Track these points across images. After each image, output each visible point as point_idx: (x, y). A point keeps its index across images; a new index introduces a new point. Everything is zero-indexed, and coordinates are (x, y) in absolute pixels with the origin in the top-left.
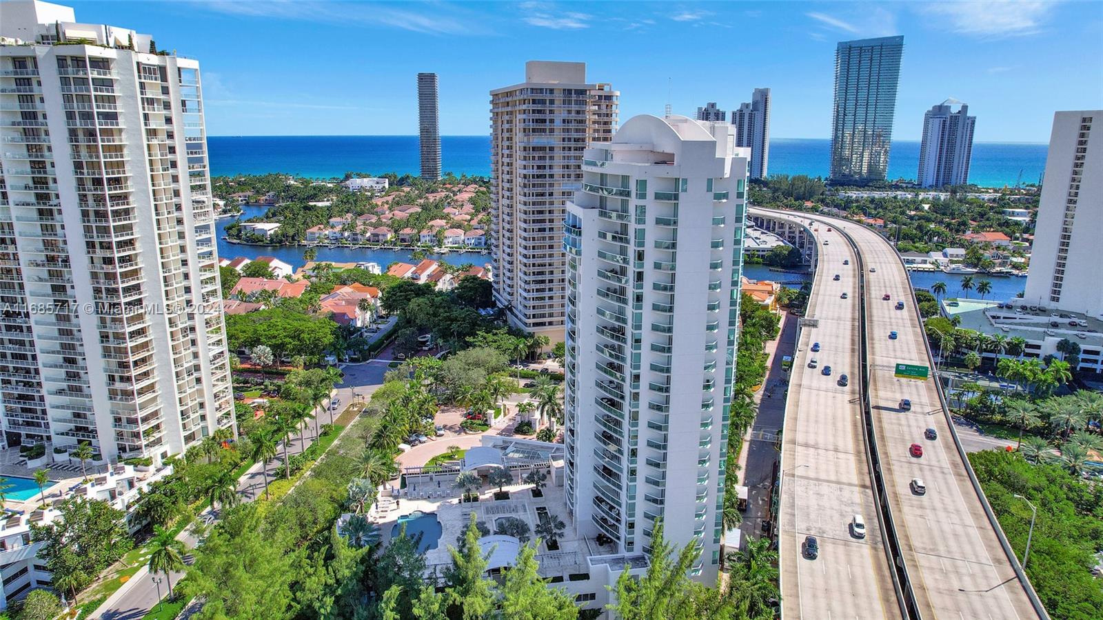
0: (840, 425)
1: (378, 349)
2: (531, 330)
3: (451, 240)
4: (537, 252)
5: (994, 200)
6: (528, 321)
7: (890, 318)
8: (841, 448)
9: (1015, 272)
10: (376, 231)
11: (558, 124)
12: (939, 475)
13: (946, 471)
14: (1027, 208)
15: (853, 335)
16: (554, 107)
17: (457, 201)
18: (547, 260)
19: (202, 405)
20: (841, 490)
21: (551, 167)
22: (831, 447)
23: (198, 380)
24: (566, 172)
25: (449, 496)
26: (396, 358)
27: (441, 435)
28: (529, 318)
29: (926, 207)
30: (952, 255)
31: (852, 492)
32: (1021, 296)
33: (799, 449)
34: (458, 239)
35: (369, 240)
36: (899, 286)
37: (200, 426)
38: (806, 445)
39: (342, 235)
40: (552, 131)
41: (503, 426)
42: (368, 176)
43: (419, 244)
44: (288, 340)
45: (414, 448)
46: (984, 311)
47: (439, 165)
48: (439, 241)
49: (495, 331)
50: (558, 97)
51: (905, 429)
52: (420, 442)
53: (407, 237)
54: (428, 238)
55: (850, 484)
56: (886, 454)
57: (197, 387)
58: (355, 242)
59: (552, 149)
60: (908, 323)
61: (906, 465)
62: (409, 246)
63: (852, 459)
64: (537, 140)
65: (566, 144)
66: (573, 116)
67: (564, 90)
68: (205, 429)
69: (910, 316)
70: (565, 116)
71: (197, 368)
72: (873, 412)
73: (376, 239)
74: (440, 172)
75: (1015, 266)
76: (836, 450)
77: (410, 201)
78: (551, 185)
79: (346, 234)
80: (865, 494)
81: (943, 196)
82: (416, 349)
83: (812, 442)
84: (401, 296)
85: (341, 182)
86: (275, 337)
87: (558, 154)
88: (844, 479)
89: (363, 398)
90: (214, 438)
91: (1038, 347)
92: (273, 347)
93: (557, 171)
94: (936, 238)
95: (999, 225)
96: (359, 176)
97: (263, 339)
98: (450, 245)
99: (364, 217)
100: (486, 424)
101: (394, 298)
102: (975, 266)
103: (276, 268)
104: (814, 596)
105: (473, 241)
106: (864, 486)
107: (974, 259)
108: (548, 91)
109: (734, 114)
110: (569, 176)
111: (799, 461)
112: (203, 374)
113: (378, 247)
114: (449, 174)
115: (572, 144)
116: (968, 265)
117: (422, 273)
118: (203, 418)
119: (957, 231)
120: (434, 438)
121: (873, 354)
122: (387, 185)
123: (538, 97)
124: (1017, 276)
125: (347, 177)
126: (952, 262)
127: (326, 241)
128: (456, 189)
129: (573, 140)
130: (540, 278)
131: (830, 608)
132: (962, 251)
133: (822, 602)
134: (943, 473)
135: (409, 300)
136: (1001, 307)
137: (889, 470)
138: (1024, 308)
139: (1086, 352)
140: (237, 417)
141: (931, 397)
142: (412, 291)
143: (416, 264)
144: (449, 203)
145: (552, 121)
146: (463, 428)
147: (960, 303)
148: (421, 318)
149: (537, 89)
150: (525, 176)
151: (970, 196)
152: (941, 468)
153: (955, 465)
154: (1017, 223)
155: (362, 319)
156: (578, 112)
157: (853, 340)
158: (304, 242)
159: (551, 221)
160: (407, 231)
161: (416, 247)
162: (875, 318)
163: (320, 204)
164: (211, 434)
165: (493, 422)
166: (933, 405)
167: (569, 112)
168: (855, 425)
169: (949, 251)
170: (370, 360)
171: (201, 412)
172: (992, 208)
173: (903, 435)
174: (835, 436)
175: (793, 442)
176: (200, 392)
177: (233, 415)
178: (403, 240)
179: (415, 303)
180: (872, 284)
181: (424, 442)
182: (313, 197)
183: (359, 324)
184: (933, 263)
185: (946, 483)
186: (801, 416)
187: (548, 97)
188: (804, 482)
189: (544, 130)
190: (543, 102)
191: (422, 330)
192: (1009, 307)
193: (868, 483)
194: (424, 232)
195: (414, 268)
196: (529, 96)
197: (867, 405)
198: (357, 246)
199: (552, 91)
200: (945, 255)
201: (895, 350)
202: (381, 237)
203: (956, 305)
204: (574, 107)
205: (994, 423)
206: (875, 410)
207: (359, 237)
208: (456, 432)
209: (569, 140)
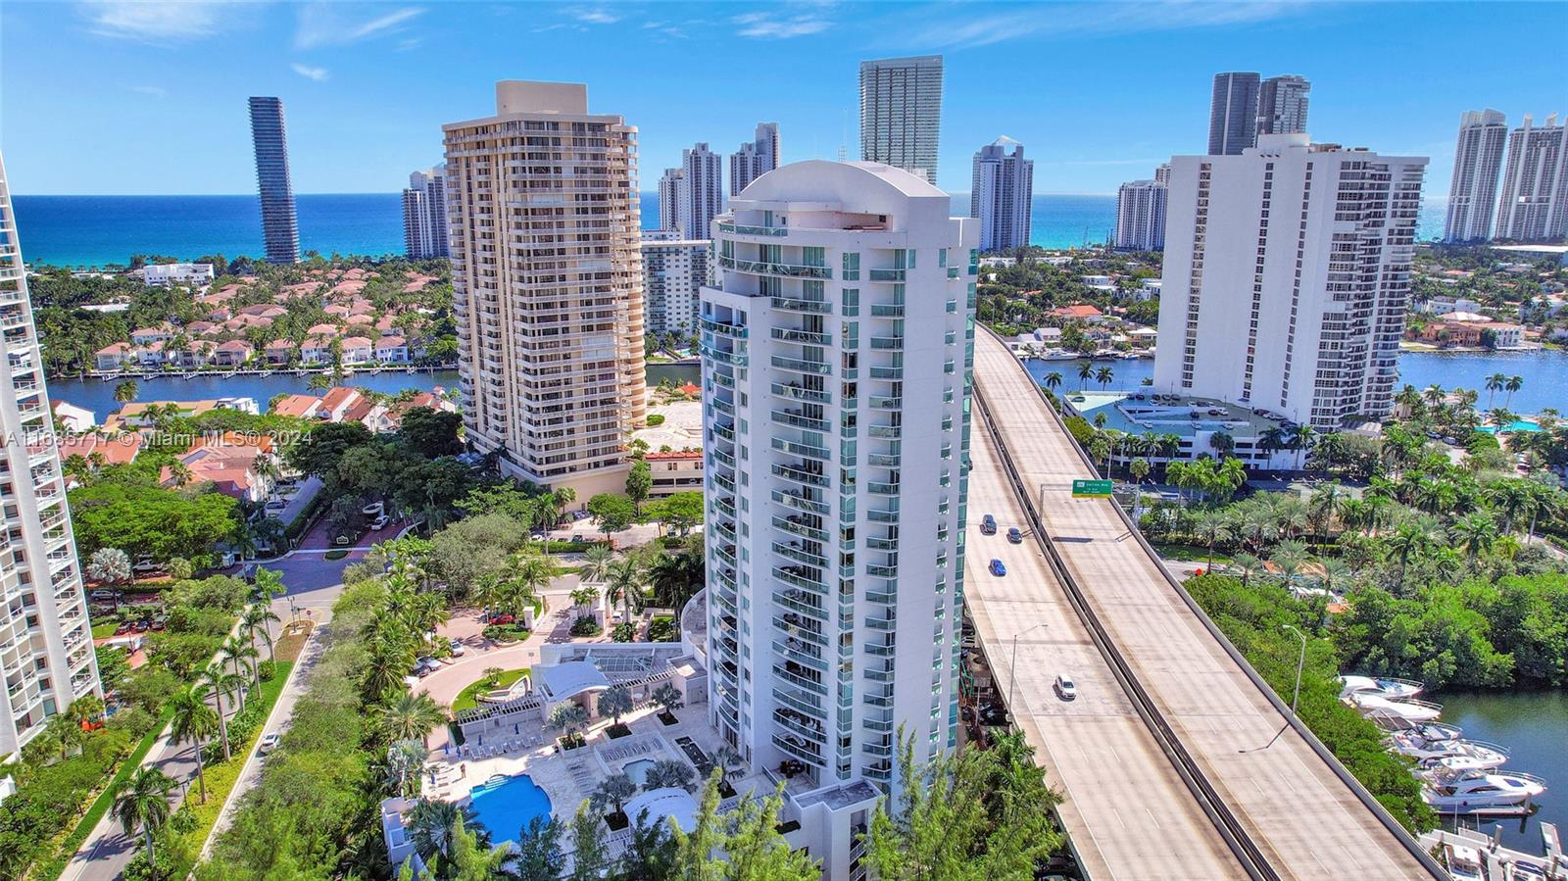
0: (1023, 567)
1: (298, 533)
2: (545, 480)
3: (353, 354)
4: (546, 365)
5: (1066, 265)
6: (539, 468)
7: (1024, 423)
8: (1038, 597)
9: (1121, 354)
10: (224, 348)
11: (568, 174)
12: (1161, 615)
13: (1166, 609)
14: (1104, 274)
15: (989, 449)
16: (562, 149)
17: (342, 294)
18: (563, 376)
19: (41, 663)
20: (1060, 650)
21: (560, 238)
22: (1025, 599)
23: (33, 621)
24: (583, 244)
25: (538, 744)
26: (334, 545)
27: (460, 655)
28: (540, 464)
29: (993, 277)
30: (1046, 337)
31: (1074, 651)
32: (1150, 383)
33: (989, 605)
34: (362, 352)
35: (213, 362)
36: (1018, 380)
37: (40, 700)
38: (995, 599)
39: (164, 356)
40: (559, 185)
41: (550, 627)
42: (172, 261)
43: (301, 364)
44: (153, 534)
45: (425, 679)
46: (1116, 405)
47: (296, 240)
48: (335, 357)
49: (496, 488)
50: (566, 134)
51: (1100, 562)
52: (432, 670)
53: (280, 355)
54: (314, 354)
55: (1068, 642)
56: (1092, 597)
57: (30, 634)
58: (190, 367)
59: (560, 211)
60: (1047, 427)
61: (1120, 608)
62: (286, 367)
63: (1056, 610)
64: (539, 199)
65: (581, 204)
66: (588, 163)
67: (574, 124)
68: (50, 703)
69: (1046, 418)
70: (577, 162)
71: (29, 600)
72: (1055, 544)
73: (225, 360)
74: (298, 251)
75: (1118, 347)
76: (1033, 600)
77: (263, 299)
78: (563, 265)
79: (172, 355)
80: (1090, 652)
81: (1007, 262)
82: (360, 529)
83: (1000, 594)
84: (324, 446)
85: (126, 271)
86: (125, 532)
87: (570, 218)
88: (1058, 637)
89: (309, 613)
90: (69, 716)
91: (1189, 444)
92: (130, 549)
93: (570, 244)
94: (1020, 317)
95: (1083, 296)
96: (157, 260)
97: (105, 538)
98: (352, 363)
99: (192, 326)
100: (523, 629)
101: (313, 450)
102: (1075, 350)
103: (65, 417)
104: (1089, 794)
105: (390, 355)
106: (1085, 642)
107: (1072, 341)
108: (551, 126)
109: (733, 159)
110: (587, 250)
111: (997, 623)
112: (41, 609)
113: (233, 372)
114: (312, 254)
115: (589, 204)
116: (1066, 348)
117: (334, 408)
118: (45, 684)
119: (1043, 305)
120: (450, 660)
121: (1024, 470)
122: (211, 273)
123: (536, 133)
124: (1124, 358)
125: (136, 263)
126: (1049, 346)
127: (136, 368)
128: (332, 276)
129: (589, 197)
130: (553, 403)
131: (1113, 806)
132: (1056, 332)
133: (1101, 799)
134: (1164, 612)
135: (340, 452)
136: (1131, 398)
137: (1104, 616)
138: (1156, 397)
139: (1240, 445)
140: (102, 673)
141: (1112, 519)
142: (341, 437)
143: (320, 395)
144: (329, 298)
145: (558, 170)
146: (490, 640)
147: (1086, 397)
148: (367, 479)
149: (534, 123)
150: (520, 253)
151: (1039, 261)
152: (1160, 606)
153: (1173, 601)
154: (1105, 293)
155: (257, 488)
156: (595, 157)
157: (992, 456)
158: (94, 372)
159: (565, 317)
160: (279, 344)
161: (297, 370)
162: (1006, 425)
163: (104, 309)
164: (62, 710)
165: (534, 624)
166: (1118, 529)
167: (583, 156)
168: (1041, 565)
169: (1043, 331)
170: (291, 553)
171: (40, 675)
172: (1068, 275)
173: (1100, 570)
174: (1023, 582)
175: (978, 597)
176: (38, 642)
177: (95, 672)
178: (272, 359)
179: (351, 456)
180: (984, 381)
181: (437, 669)
182: (87, 297)
183: (254, 497)
184: (1025, 349)
185: (1174, 624)
187: (550, 134)
188: (1013, 647)
189: (546, 184)
190: (543, 142)
191: (369, 496)
192: (1140, 398)
193: (1088, 638)
194: (308, 345)
195: (319, 402)
196: (526, 133)
197: (1043, 534)
198: (195, 373)
199: (555, 125)
200: (1038, 337)
201: (1046, 464)
202: (234, 357)
203: (1081, 399)
204: (589, 150)
205: (1171, 543)
206: (1057, 543)
207: (196, 358)
208: (480, 646)
209: (585, 197)
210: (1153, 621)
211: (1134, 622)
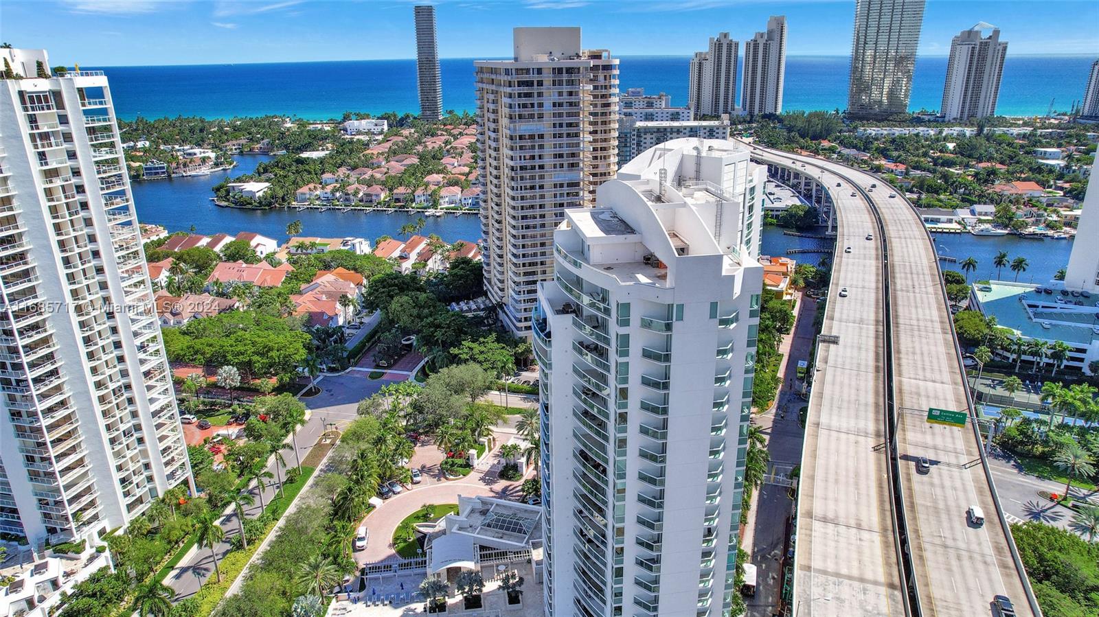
0: (863, 486)
1: (357, 355)
2: (522, 334)
3: (447, 199)
4: (527, 251)
5: (1024, 136)
7: (918, 320)
8: (864, 524)
9: (1050, 233)
10: (369, 191)
11: (548, 109)
12: (981, 567)
13: (988, 559)
14: (1059, 146)
15: (877, 347)
16: (543, 89)
17: (456, 148)
18: (539, 259)
19: (147, 466)
20: (865, 591)
21: (540, 157)
22: (853, 522)
23: (141, 441)
24: (558, 161)
25: (412, 600)
26: (378, 366)
27: (418, 483)
29: (951, 146)
30: (980, 214)
31: (878, 595)
32: (1062, 277)
33: (817, 525)
34: (454, 198)
35: (361, 201)
36: (927, 271)
37: (147, 489)
38: (825, 520)
39: (333, 195)
40: (541, 116)
41: (486, 468)
42: (366, 117)
43: (414, 205)
44: (256, 358)
45: (387, 501)
46: (1020, 298)
47: (440, 102)
48: (434, 201)
49: (482, 339)
50: (547, 78)
51: (938, 491)
52: (394, 493)
53: (401, 197)
54: (423, 198)
55: (876, 583)
56: (916, 531)
57: (139, 448)
58: (347, 203)
59: (541, 136)
60: (938, 326)
61: (940, 550)
62: (404, 207)
63: (877, 538)
64: (525, 128)
65: (558, 131)
66: (565, 99)
67: (554, 69)
68: (153, 491)
69: (941, 317)
70: (557, 99)
71: (138, 428)
72: (900, 463)
73: (368, 200)
74: (441, 110)
75: (1050, 226)
76: (859, 527)
77: (405, 149)
78: (542, 177)
79: (338, 194)
80: (892, 597)
81: (969, 131)
82: (397, 355)
83: (831, 515)
84: (384, 292)
85: (339, 123)
86: (242, 354)
87: (549, 142)
88: (869, 575)
89: (336, 428)
90: (163, 500)
91: (1084, 351)
92: (240, 366)
93: (548, 161)
94: (962, 190)
95: (1031, 169)
96: (360, 117)
97: (230, 357)
98: (446, 206)
99: (357, 171)
100: (468, 466)
101: (377, 293)
102: (1006, 227)
103: (258, 245)
105: (470, 201)
106: (892, 586)
107: (1005, 219)
108: (536, 71)
109: (748, 44)
110: (562, 166)
111: (817, 547)
112: (145, 433)
113: (371, 209)
114: (451, 112)
115: (565, 130)
116: (997, 226)
117: (411, 251)
118: (150, 479)
119: (986, 181)
120: (410, 486)
121: (900, 375)
122: (386, 128)
123: (525, 78)
124: (1052, 238)
125: (346, 118)
126: (980, 221)
127: (317, 202)
128: (455, 132)
129: (564, 125)
130: (531, 278)
132: (991, 208)
134: (985, 563)
135: (392, 297)
136: (1038, 291)
137: (921, 558)
138: (1065, 293)
140: (193, 467)
141: (967, 441)
143: (404, 241)
144: (448, 151)
145: (540, 105)
146: (444, 471)
147: (993, 287)
149: (522, 69)
150: (512, 169)
151: (999, 131)
152: (983, 555)
153: (999, 550)
154: (1051, 170)
155: (343, 315)
156: (570, 94)
157: (877, 354)
158: (294, 204)
159: (543, 216)
160: (401, 190)
161: (410, 209)
162: (901, 321)
163: (315, 155)
164: (161, 496)
165: (476, 463)
166: (969, 453)
167: (560, 94)
168: (880, 487)
169: (978, 208)
170: (350, 369)
171: (146, 473)
172: (1022, 147)
173: (935, 501)
174: (857, 503)
175: (809, 515)
176: (144, 453)
177: (188, 466)
178: (398, 200)
180: (897, 270)
181: (399, 493)
182: (305, 148)
183: (341, 322)
184: (959, 223)
185: (990, 580)
186: (820, 474)
187: (535, 78)
188: (822, 578)
189: (532, 116)
190: (529, 84)
191: (406, 332)
192: (1048, 292)
193: (896, 581)
194: (419, 192)
195: (403, 246)
196: (515, 79)
197: (894, 450)
198: (350, 208)
199: (539, 71)
200: (973, 213)
201: (924, 369)
202: (374, 198)
203: (988, 290)
204: (565, 89)
206: (903, 462)
207: (352, 197)
208: (434, 476)
209: (561, 125)
210: (969, 571)
211: (949, 570)
